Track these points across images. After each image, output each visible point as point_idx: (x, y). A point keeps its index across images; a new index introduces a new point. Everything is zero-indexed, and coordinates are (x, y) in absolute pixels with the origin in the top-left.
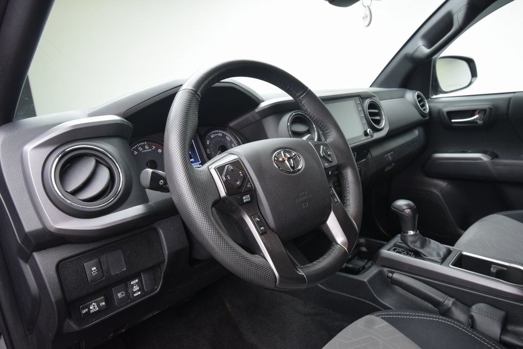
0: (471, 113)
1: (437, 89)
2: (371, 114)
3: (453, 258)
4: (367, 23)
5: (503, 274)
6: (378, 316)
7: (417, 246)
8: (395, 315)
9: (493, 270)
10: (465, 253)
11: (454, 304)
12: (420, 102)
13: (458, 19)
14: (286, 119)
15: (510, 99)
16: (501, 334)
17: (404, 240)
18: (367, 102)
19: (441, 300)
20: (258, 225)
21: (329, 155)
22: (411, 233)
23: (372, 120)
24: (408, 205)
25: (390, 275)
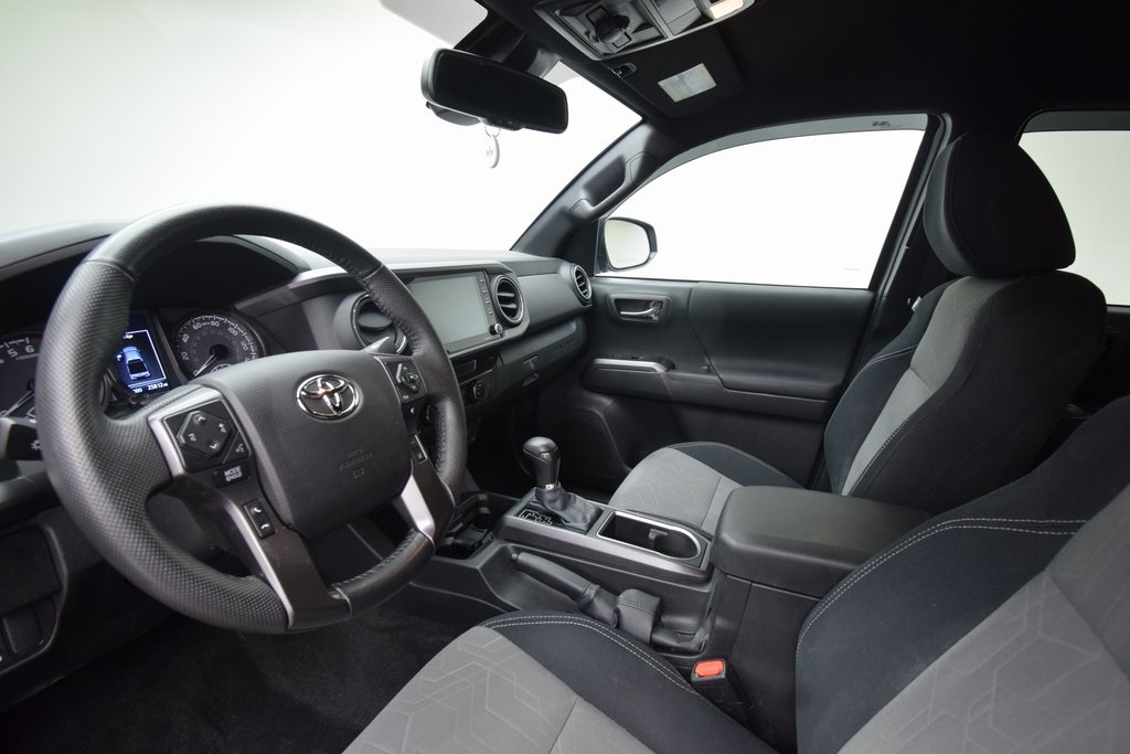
0: (645, 304)
1: (604, 263)
2: (502, 300)
3: (602, 522)
4: (492, 164)
5: (664, 544)
6: (489, 626)
7: (556, 508)
8: (516, 621)
9: (652, 536)
10: (618, 513)
11: (598, 593)
12: (579, 281)
13: (632, 169)
14: (349, 304)
15: (691, 290)
16: (652, 632)
17: (539, 497)
18: (497, 280)
19: (581, 589)
20: (256, 521)
21: (413, 381)
22: (550, 487)
23: (503, 308)
24: (546, 446)
25: (514, 556)
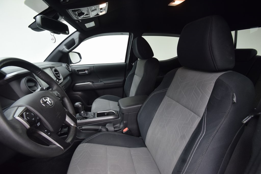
0: (84, 70)
1: (71, 63)
2: (57, 74)
3: (96, 115)
5: (108, 114)
6: (83, 143)
7: (85, 116)
8: (88, 139)
9: (106, 114)
10: (98, 112)
11: (102, 127)
12: (67, 67)
15: (94, 66)
16: (114, 129)
17: (80, 115)
18: (53, 69)
19: (98, 128)
21: (59, 95)
22: (83, 112)
23: (57, 76)
24: (80, 104)
25: (81, 128)
